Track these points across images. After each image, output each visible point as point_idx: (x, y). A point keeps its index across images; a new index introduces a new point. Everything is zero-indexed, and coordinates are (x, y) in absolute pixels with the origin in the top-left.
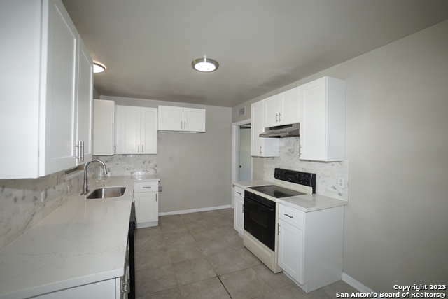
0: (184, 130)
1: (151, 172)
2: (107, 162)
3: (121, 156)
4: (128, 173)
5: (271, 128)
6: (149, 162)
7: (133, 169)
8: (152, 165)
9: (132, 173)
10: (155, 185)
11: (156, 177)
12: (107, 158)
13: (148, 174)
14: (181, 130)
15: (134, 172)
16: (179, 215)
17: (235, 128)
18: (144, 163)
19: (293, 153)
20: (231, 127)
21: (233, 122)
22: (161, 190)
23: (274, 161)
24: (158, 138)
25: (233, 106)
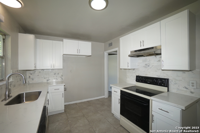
0: (79, 54)
1: (59, 80)
2: (31, 74)
3: (40, 71)
4: (45, 81)
5: (135, 51)
6: (58, 74)
7: (48, 78)
8: (60, 75)
9: (47, 80)
10: (62, 88)
11: (62, 82)
12: (31, 72)
13: (57, 81)
14: (77, 54)
15: (49, 80)
16: (76, 104)
17: (106, 54)
18: (55, 74)
19: (149, 66)
20: (104, 54)
21: (105, 51)
22: (65, 90)
23: (134, 71)
24: (63, 60)
25: (104, 42)
